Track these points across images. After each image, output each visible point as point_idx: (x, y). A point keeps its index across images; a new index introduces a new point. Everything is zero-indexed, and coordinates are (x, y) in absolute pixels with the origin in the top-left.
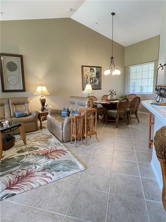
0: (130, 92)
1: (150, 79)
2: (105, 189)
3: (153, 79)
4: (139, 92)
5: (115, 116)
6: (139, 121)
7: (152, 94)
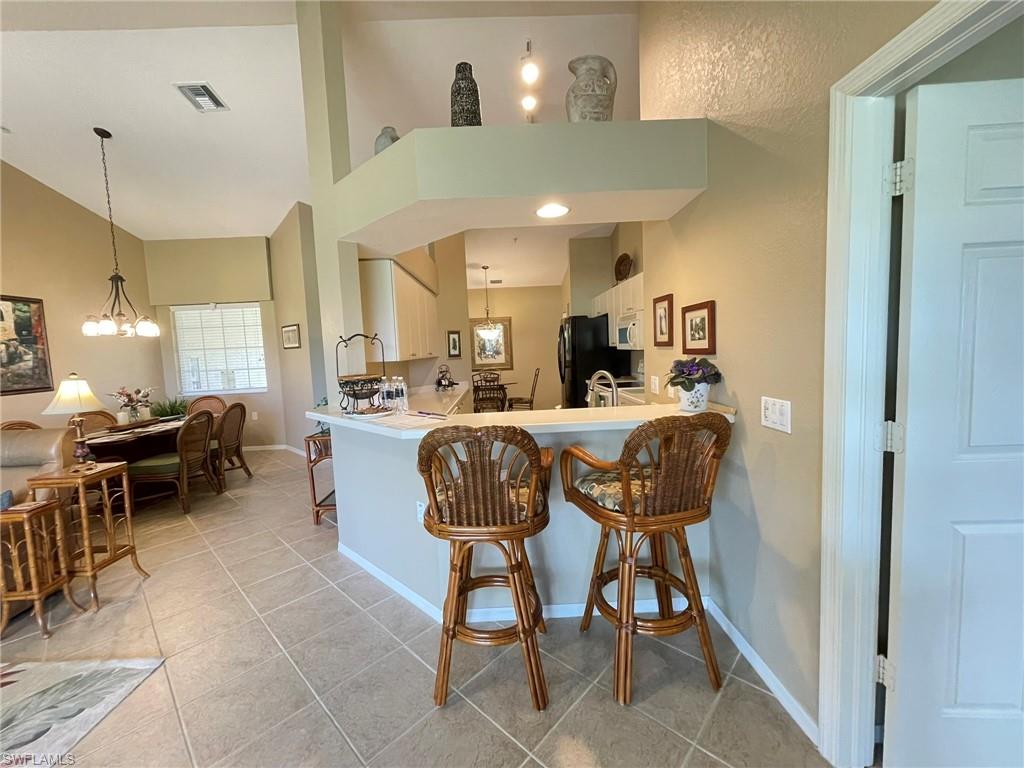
0: (187, 390)
1: (254, 350)
2: (270, 652)
3: (262, 350)
4: (221, 388)
5: (169, 478)
6: (249, 474)
7: (265, 390)
